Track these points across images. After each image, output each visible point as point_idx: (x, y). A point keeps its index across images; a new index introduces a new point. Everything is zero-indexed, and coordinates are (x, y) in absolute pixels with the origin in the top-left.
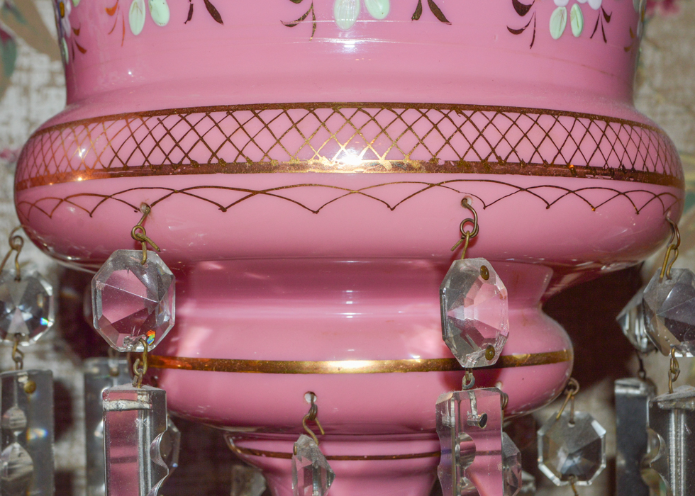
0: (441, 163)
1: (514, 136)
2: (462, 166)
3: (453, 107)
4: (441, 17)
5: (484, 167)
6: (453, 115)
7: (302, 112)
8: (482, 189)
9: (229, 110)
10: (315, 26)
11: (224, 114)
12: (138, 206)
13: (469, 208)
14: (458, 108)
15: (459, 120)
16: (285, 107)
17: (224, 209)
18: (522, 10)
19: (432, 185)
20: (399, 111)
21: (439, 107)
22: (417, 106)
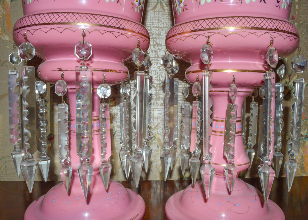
0: (268, 29)
1: (280, 25)
2: (271, 29)
3: (269, 19)
4: (265, 2)
5: (275, 30)
6: (269, 20)
7: (242, 18)
8: (274, 34)
9: (227, 17)
10: (241, 3)
11: (226, 18)
12: (207, 36)
13: (272, 38)
14: (270, 19)
15: (271, 21)
16: (239, 17)
17: (226, 36)
18: (278, 2)
19: (266, 33)
20: (260, 18)
21: (267, 18)
22: (263, 18)
